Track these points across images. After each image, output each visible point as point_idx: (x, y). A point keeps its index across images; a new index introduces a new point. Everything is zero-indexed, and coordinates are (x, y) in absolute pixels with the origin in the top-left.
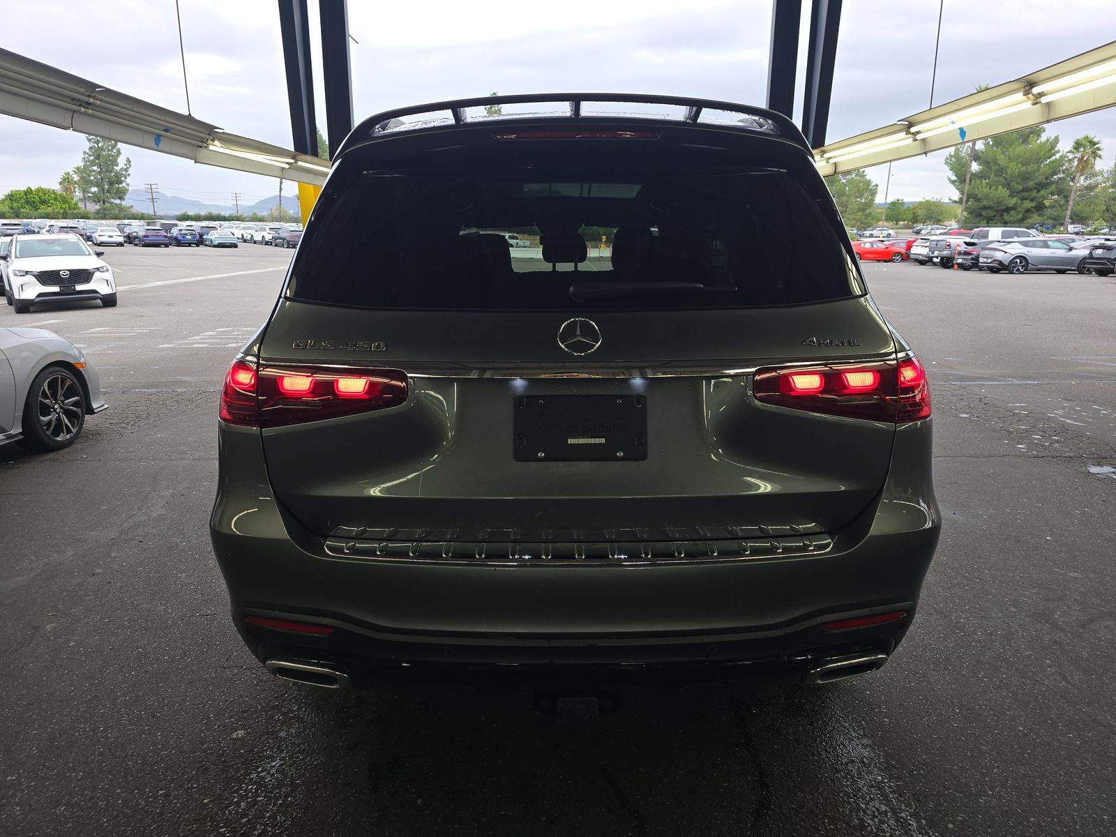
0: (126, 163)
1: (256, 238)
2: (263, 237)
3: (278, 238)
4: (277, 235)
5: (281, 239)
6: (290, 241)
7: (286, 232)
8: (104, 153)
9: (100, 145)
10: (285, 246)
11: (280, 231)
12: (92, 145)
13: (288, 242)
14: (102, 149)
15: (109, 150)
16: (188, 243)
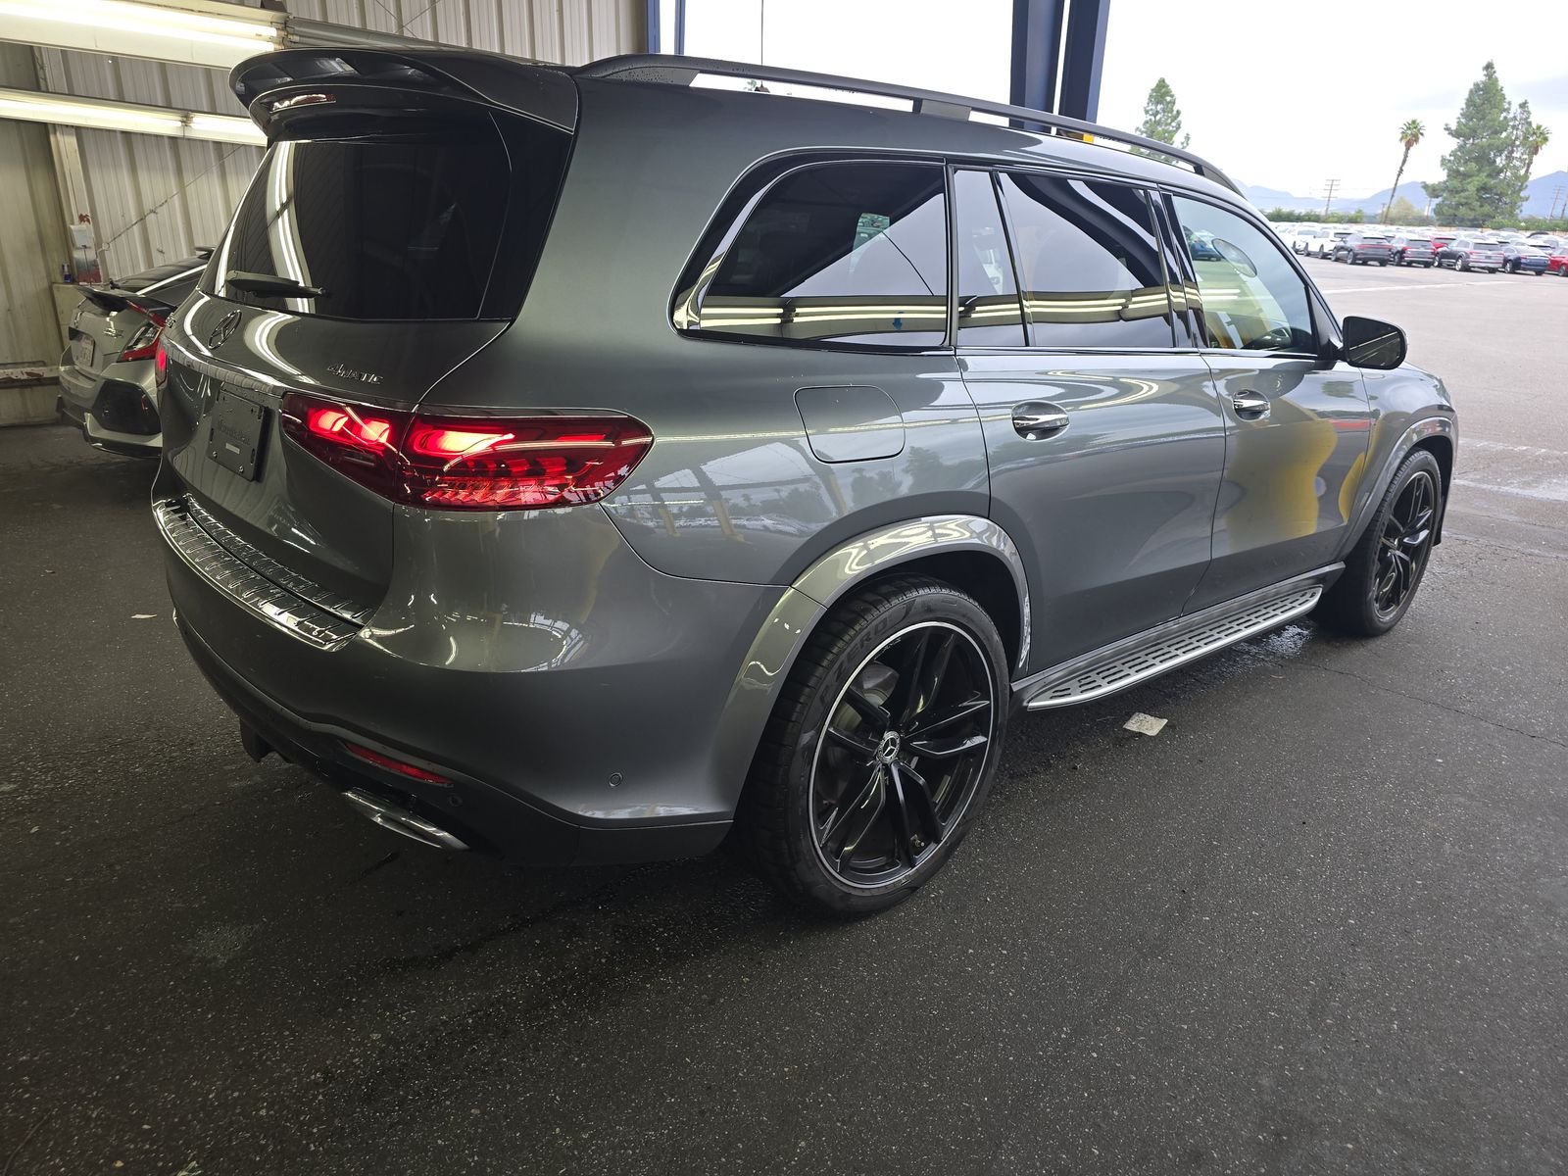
0: (1183, 140)
1: (1311, 249)
2: (1322, 246)
3: (1342, 248)
4: (1342, 244)
5: (1346, 250)
6: (1358, 254)
7: (1357, 240)
8: (1160, 129)
9: (1158, 117)
10: (1349, 261)
11: (1348, 239)
12: (1149, 117)
13: (1355, 255)
14: (1158, 123)
15: (1167, 124)
16: (1207, 256)
